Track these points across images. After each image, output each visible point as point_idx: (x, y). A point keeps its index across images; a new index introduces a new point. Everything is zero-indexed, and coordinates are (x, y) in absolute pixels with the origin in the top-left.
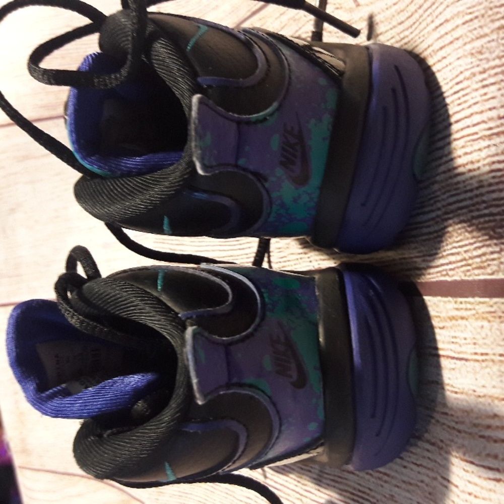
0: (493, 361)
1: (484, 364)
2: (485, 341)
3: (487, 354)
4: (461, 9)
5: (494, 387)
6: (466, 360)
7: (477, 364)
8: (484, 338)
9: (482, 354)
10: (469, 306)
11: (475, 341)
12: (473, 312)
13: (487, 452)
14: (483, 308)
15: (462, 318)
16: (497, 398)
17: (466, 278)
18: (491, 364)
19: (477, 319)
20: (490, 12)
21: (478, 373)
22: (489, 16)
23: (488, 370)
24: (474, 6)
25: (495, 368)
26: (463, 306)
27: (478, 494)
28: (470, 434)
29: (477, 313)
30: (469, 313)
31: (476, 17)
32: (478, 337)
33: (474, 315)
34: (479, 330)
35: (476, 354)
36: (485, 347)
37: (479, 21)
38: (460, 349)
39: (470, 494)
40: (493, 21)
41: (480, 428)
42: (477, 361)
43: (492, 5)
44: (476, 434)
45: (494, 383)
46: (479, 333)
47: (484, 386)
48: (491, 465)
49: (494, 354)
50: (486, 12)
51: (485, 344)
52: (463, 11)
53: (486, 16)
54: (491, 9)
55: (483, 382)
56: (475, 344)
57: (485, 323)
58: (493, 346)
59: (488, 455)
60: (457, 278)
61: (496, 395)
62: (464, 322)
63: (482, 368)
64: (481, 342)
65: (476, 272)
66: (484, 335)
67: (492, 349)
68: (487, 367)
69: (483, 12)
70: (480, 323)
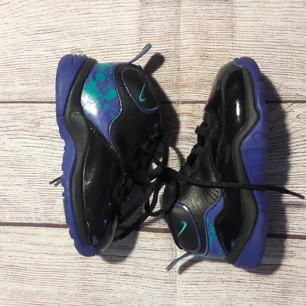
0: (167, 251)
3: (165, 249)
6: (158, 251)
7: (162, 252)
10: (160, 235)
12: (162, 237)
13: (164, 275)
14: (164, 236)
15: (157, 239)
17: (160, 227)
21: (162, 254)
23: (165, 253)
26: (158, 235)
30: (160, 237)
32: (163, 244)
35: (162, 249)
36: (165, 247)
38: (155, 247)
39: (156, 288)
45: (167, 257)
48: (165, 279)
49: (167, 249)
55: (164, 257)
56: (162, 246)
57: (165, 240)
60: (156, 227)
62: (158, 240)
63: (164, 253)
64: (164, 245)
65: (163, 226)
66: (164, 243)
67: (167, 247)
70: (164, 240)
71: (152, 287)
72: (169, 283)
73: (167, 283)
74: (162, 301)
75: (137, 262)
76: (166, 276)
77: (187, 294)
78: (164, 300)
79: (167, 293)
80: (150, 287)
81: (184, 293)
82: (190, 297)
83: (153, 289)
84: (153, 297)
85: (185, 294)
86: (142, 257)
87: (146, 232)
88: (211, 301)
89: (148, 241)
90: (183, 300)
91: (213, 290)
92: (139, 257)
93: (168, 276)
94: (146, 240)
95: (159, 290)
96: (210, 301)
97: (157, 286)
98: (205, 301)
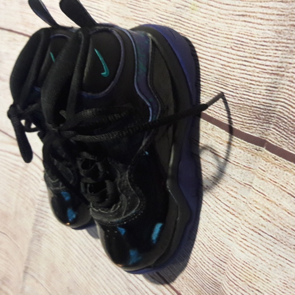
0: (240, 167)
1: (237, 167)
2: (240, 158)
3: (239, 163)
4: (279, 7)
5: (238, 177)
6: (230, 162)
7: (234, 166)
8: (240, 157)
9: (237, 163)
10: (238, 142)
11: (236, 156)
12: (239, 145)
13: (228, 199)
14: (243, 145)
15: (234, 145)
16: (237, 181)
17: (241, 130)
18: (239, 168)
19: (240, 148)
20: (290, 16)
21: (233, 169)
22: (290, 17)
23: (238, 170)
24: (285, 9)
25: (240, 170)
26: (236, 141)
27: (219, 213)
28: (224, 190)
29: (241, 146)
31: (284, 15)
32: (238, 155)
33: (239, 146)
34: (239, 153)
35: (235, 162)
36: (239, 160)
37: (285, 18)
38: (228, 157)
40: (290, 20)
41: (228, 189)
42: (234, 164)
43: (293, 12)
44: (226, 191)
45: (238, 175)
46: (238, 154)
47: (234, 175)
48: (227, 205)
49: (242, 165)
50: (289, 15)
51: (240, 159)
52: (279, 9)
53: (288, 16)
54: (292, 14)
55: (234, 173)
56: (235, 158)
57: (242, 151)
58: (242, 161)
59: (228, 200)
60: (237, 128)
61: (238, 180)
64: (238, 158)
65: (246, 129)
67: (242, 162)
68: (237, 168)
69: (288, 14)
70: (240, 151)
71: (212, 208)
72: (231, 213)
73: (228, 211)
74: (216, 232)
75: (206, 167)
76: (230, 202)
77: (246, 240)
78: (218, 232)
79: (224, 224)
80: (210, 206)
81: (243, 237)
82: (248, 246)
83: (212, 211)
84: (209, 221)
85: (243, 239)
86: (211, 163)
87: (224, 131)
88: (273, 268)
89: (222, 144)
90: (237, 246)
91: (280, 255)
92: (209, 162)
93: (232, 203)
94: (221, 142)
95: (217, 215)
96: (271, 267)
97: (216, 209)
98: (264, 263)
